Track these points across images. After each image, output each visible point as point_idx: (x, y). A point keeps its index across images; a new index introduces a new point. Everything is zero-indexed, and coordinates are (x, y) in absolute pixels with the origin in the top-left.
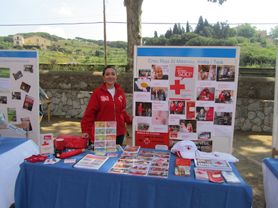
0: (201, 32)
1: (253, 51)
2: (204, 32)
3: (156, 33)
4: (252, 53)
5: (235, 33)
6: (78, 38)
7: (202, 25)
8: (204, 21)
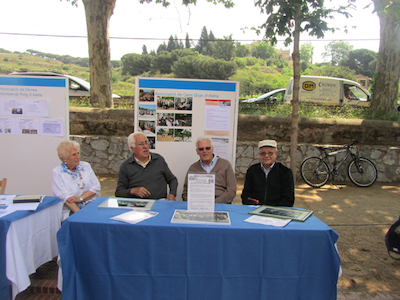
0: (204, 49)
1: (255, 76)
2: (208, 49)
3: (145, 48)
4: (254, 79)
5: (247, 51)
6: (32, 52)
7: (207, 39)
8: (209, 33)
